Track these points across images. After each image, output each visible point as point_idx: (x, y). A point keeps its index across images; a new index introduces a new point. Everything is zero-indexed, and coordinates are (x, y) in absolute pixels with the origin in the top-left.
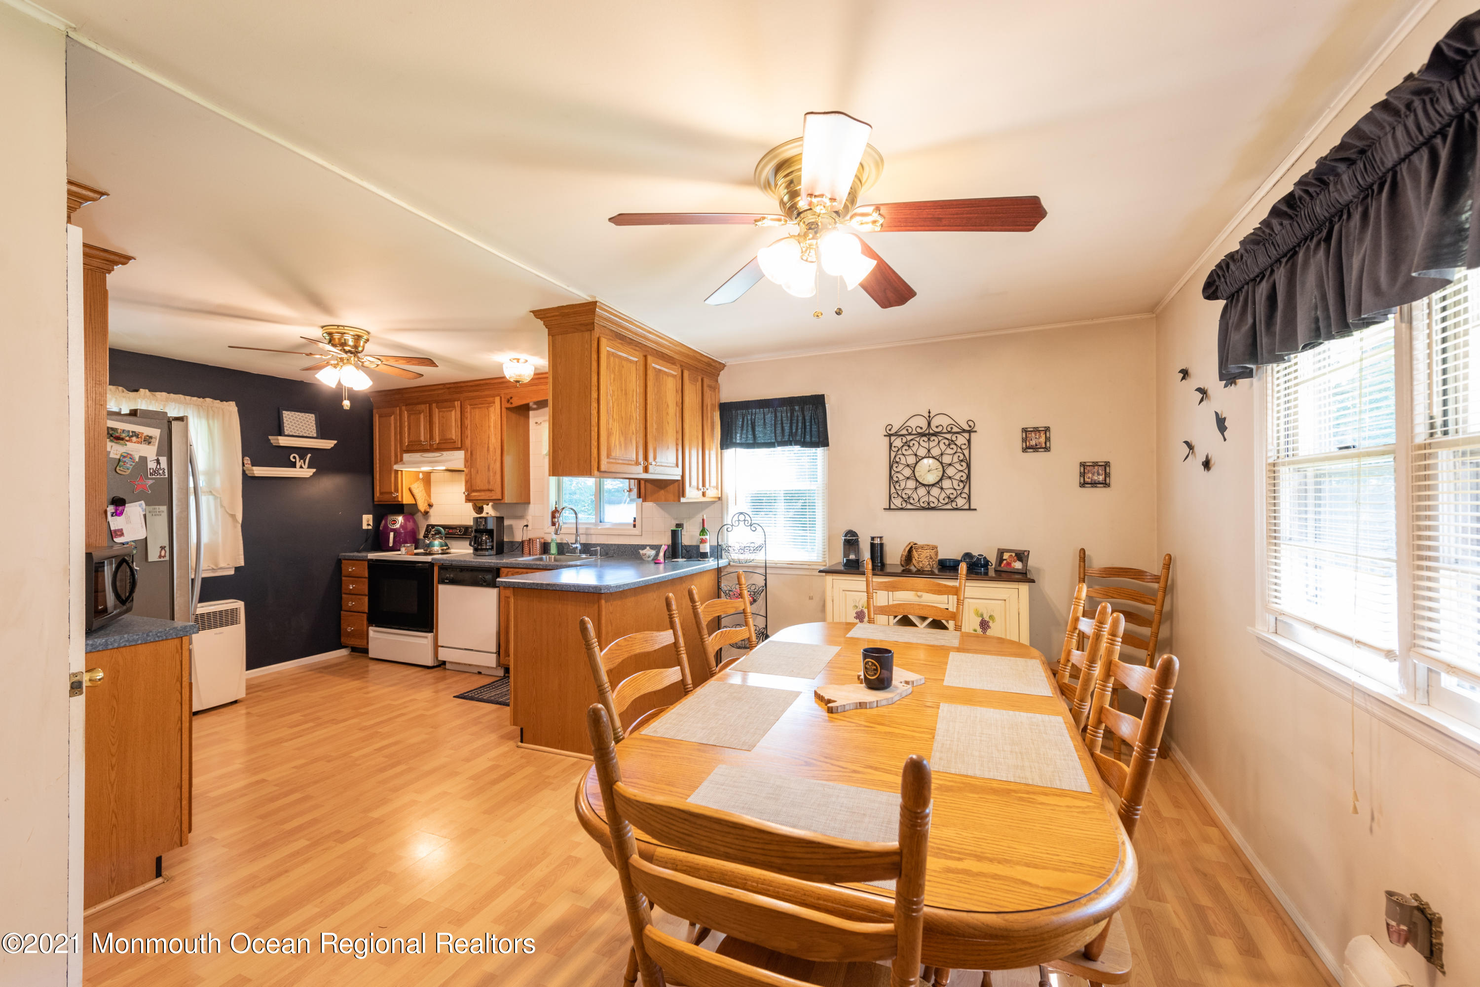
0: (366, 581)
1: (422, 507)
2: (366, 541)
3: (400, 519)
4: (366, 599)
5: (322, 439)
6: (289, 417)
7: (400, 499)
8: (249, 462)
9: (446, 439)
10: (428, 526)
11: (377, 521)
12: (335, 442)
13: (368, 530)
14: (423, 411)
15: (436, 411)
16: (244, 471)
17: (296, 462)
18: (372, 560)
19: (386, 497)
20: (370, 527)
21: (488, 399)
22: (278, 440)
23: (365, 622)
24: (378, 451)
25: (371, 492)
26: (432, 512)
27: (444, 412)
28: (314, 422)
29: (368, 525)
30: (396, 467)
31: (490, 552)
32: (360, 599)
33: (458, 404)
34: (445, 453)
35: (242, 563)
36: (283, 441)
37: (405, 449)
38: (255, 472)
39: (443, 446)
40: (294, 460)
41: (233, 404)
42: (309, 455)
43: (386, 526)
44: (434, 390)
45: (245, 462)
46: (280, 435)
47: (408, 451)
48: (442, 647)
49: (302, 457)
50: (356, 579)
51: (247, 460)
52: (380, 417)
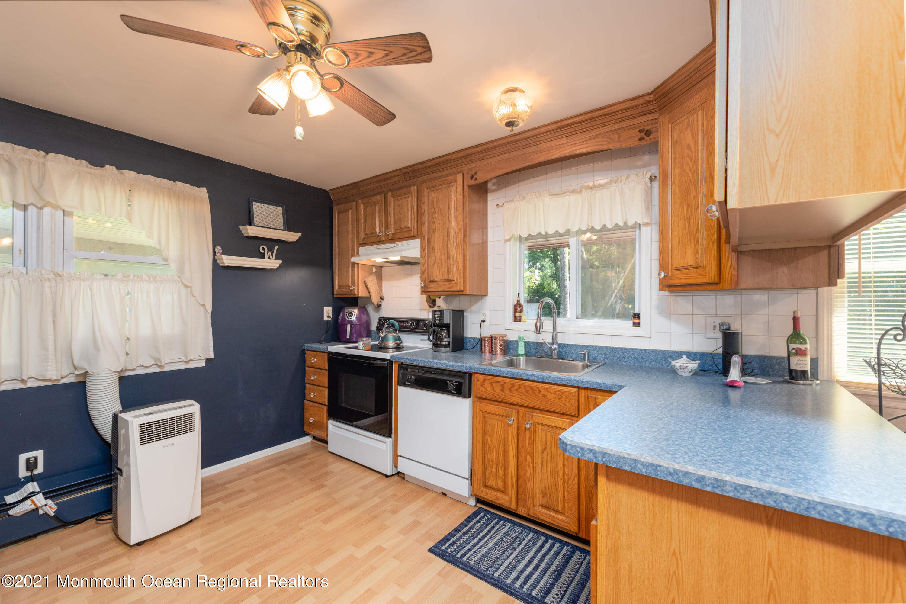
0: (326, 373)
1: (375, 299)
2: (327, 332)
3: (356, 311)
4: (326, 391)
5: (288, 231)
6: (258, 208)
7: (356, 292)
8: (221, 252)
9: (401, 229)
10: (380, 319)
11: (337, 312)
12: (300, 235)
13: (328, 321)
14: (378, 202)
15: (391, 200)
16: (215, 261)
17: (264, 253)
18: (331, 353)
19: (344, 291)
20: (330, 319)
21: (447, 178)
22: (247, 229)
23: (325, 415)
24: (337, 246)
25: (331, 286)
26: (384, 304)
27: (400, 200)
28: (282, 215)
29: (329, 317)
30: (354, 260)
31: (447, 349)
32: (321, 391)
33: (413, 189)
34: (400, 243)
35: (211, 355)
36: (251, 231)
37: (361, 242)
38: (225, 261)
39: (398, 236)
40: (263, 252)
41: (204, 190)
42: (277, 247)
43: (344, 318)
44: (389, 178)
45: (217, 251)
46: (250, 224)
47: (363, 244)
48: (401, 456)
49: (270, 249)
50: (317, 370)
51: (219, 249)
52: (339, 213)
